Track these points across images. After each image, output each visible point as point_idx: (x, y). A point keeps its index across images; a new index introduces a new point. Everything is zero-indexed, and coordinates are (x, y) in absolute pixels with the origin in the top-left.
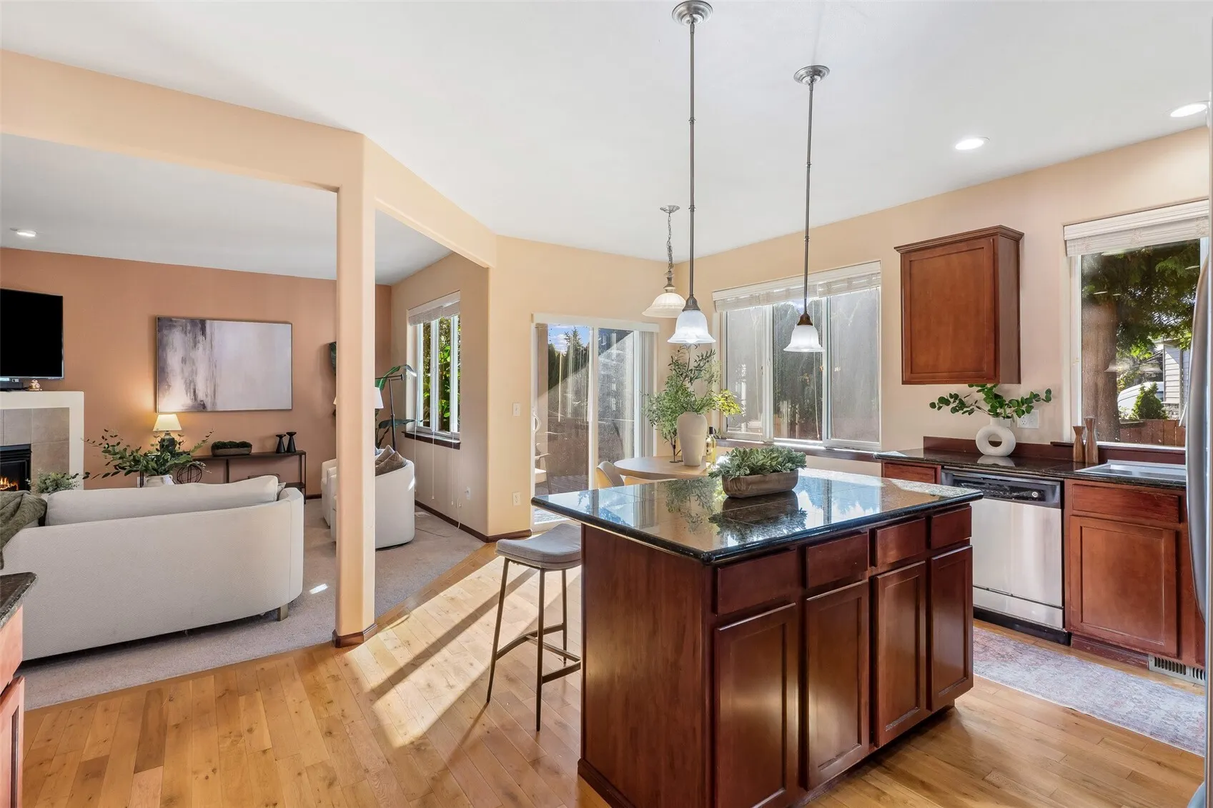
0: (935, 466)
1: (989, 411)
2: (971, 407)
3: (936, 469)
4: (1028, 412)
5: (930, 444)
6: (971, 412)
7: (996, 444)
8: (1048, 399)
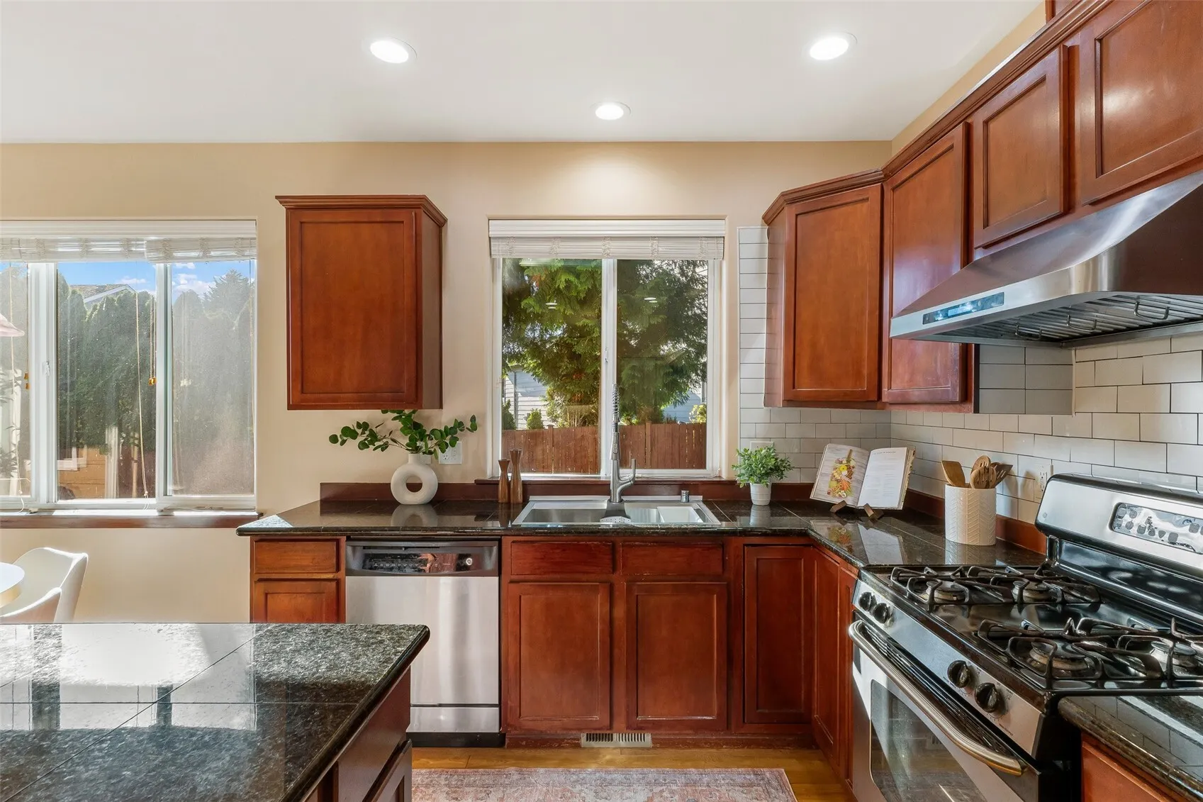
0: (338, 537)
1: (408, 445)
2: (385, 440)
3: (338, 541)
4: (453, 445)
5: (329, 493)
6: (384, 447)
7: (414, 487)
8: (474, 428)
